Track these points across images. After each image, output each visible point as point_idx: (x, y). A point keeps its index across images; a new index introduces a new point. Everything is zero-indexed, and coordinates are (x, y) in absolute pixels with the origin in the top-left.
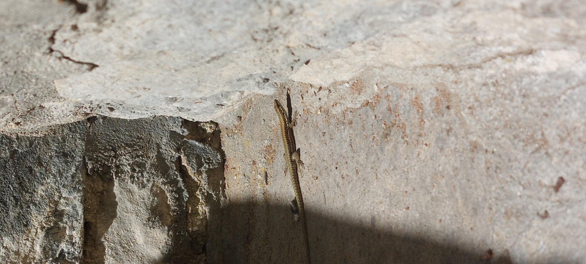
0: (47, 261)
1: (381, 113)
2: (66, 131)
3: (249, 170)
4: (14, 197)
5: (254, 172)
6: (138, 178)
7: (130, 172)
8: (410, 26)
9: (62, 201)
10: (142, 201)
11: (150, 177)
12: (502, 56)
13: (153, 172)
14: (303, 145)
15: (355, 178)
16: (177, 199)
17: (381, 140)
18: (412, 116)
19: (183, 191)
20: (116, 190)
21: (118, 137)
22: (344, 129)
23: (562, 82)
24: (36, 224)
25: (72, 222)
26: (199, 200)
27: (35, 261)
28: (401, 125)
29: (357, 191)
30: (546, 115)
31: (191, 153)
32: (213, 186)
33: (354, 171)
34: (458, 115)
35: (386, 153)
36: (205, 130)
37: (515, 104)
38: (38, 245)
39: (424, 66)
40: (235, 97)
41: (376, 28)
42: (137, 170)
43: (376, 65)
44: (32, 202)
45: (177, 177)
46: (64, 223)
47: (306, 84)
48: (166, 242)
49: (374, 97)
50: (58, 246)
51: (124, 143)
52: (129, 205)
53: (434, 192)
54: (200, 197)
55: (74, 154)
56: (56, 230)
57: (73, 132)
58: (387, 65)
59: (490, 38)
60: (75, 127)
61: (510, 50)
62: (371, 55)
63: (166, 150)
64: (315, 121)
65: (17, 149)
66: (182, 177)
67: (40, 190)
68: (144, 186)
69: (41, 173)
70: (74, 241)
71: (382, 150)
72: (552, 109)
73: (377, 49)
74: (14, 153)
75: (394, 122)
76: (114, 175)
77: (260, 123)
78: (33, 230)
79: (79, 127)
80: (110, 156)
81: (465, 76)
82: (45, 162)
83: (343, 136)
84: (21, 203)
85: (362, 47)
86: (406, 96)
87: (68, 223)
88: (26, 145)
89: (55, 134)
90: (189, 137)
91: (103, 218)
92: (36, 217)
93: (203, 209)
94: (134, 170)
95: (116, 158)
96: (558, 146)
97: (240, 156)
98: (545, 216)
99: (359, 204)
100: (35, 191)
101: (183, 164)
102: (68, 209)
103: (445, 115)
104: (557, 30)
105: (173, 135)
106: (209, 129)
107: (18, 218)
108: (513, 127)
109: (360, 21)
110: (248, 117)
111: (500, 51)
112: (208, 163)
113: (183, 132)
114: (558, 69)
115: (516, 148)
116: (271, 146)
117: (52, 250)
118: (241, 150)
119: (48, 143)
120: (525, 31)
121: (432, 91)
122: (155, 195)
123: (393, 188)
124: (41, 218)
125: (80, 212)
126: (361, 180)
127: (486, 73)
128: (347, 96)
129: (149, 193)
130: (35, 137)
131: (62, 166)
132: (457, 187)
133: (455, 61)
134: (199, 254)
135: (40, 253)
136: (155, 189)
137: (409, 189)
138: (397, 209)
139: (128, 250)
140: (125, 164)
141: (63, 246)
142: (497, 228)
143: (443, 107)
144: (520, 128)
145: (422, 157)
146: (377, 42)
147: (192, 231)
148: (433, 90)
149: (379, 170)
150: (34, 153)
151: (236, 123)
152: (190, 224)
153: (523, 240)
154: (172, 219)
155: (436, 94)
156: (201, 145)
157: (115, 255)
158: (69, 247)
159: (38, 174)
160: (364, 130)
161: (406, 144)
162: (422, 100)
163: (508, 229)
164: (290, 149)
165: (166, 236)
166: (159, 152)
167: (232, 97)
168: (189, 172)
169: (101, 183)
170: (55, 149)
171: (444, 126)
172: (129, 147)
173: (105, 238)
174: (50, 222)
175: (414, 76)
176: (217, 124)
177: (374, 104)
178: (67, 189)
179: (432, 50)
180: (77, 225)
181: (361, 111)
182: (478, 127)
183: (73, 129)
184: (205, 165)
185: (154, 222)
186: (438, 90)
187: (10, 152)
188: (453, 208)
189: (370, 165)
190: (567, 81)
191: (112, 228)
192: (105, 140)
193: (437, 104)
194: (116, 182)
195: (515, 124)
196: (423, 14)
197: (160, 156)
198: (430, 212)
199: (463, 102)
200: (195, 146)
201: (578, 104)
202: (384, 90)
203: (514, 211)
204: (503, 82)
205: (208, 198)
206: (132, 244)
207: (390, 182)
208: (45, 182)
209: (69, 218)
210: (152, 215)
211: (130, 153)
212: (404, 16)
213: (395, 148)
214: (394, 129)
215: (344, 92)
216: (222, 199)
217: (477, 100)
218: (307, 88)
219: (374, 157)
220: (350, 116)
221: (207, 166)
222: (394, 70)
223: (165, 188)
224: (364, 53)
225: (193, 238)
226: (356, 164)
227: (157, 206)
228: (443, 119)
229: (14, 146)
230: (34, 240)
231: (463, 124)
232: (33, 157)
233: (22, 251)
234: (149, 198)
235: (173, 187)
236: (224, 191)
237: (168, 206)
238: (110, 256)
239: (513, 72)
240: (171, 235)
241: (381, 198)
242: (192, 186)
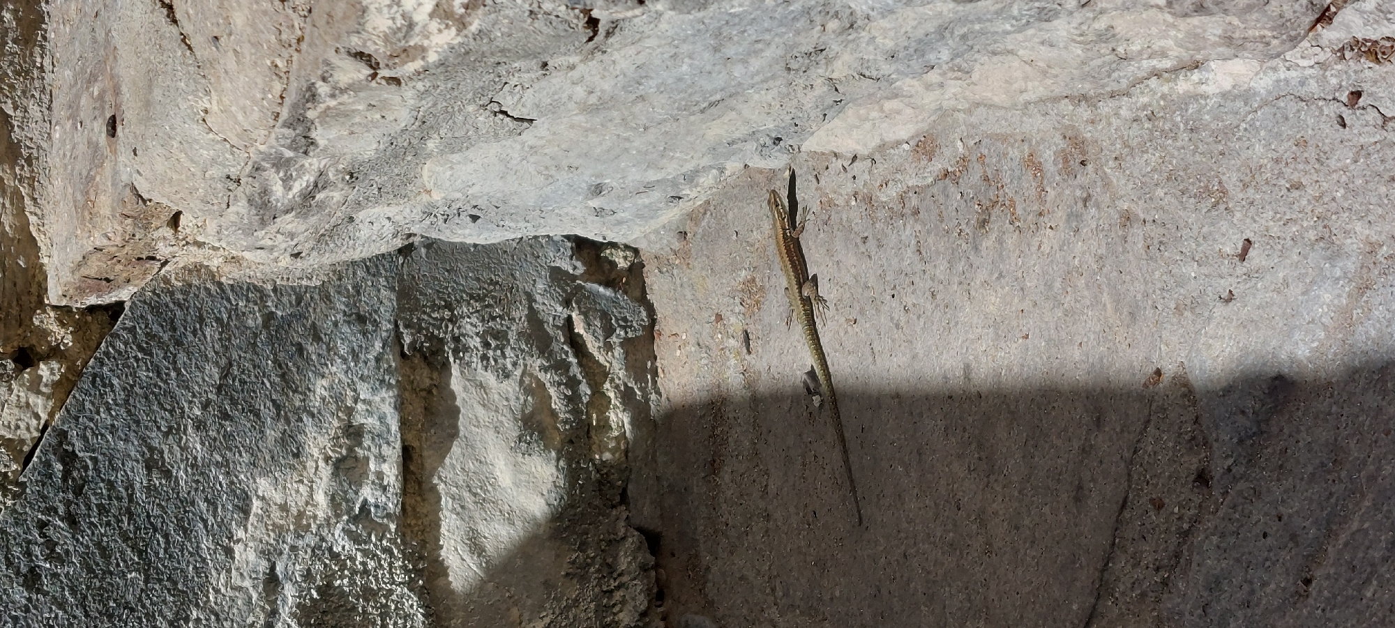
0: (338, 522)
1: (971, 188)
2: (360, 273)
3: (709, 333)
4: (273, 401)
5: (720, 336)
6: (496, 361)
7: (480, 348)
8: (1020, 37)
9: (360, 406)
10: (505, 403)
11: (517, 356)
12: (1157, 74)
13: (524, 346)
14: (823, 267)
15: (929, 306)
16: (570, 399)
17: (974, 233)
18: (1026, 185)
19: (580, 382)
20: (456, 383)
21: (455, 282)
22: (905, 225)
23: (1239, 104)
24: (316, 452)
25: (380, 447)
26: (610, 402)
27: (318, 522)
28: (1007, 203)
29: (935, 327)
30: (1222, 154)
31: (591, 308)
32: (635, 373)
33: (928, 294)
34: (1099, 173)
35: (984, 253)
36: (613, 264)
37: (1179, 144)
38: (320, 491)
39: (1041, 100)
40: (707, 180)
41: (970, 43)
42: (493, 343)
43: (960, 107)
44: (305, 410)
45: (567, 356)
46: (365, 449)
47: (823, 154)
48: (554, 482)
49: (958, 162)
50: (356, 493)
51: (467, 294)
52: (481, 411)
53: (1068, 300)
54: (612, 395)
55: (377, 317)
56: (350, 463)
57: (374, 276)
58: (978, 105)
59: (1135, 48)
60: (377, 266)
61: (1167, 64)
62: (953, 88)
63: (544, 304)
64: (845, 219)
65: (274, 310)
66: (576, 355)
67: (320, 387)
68: (507, 376)
69: (319, 355)
70: (385, 483)
71: (976, 249)
72: (1229, 143)
73: (964, 76)
74: (269, 317)
75: (995, 199)
76: (450, 354)
77: (728, 239)
78: (310, 464)
79: (384, 266)
80: (442, 319)
81: (1106, 109)
82: (325, 335)
83: (903, 238)
84: (286, 413)
85: (940, 74)
86: (1014, 153)
87: (373, 449)
88: (290, 302)
89: (340, 279)
90: (588, 276)
91: (434, 439)
92: (315, 439)
93: (619, 418)
94: (487, 345)
95: (454, 323)
96: (1241, 196)
97: (686, 308)
98: (1230, 298)
99: (941, 349)
100: (310, 390)
101: (576, 331)
102: (371, 422)
103: (1078, 177)
104: (1219, 32)
105: (557, 275)
106: (622, 260)
107: (283, 441)
108: (1179, 179)
109: (947, 34)
110: (700, 231)
111: (1154, 67)
112: (624, 328)
113: (575, 268)
114: (1234, 87)
115: (1185, 209)
116: (754, 280)
117: (347, 501)
118: (689, 296)
119: (328, 297)
120: (1180, 36)
121: (1055, 139)
122: (528, 391)
123: (999, 310)
124: (324, 441)
125: (395, 428)
126: (942, 306)
127: (1137, 102)
128: (907, 166)
129: (518, 389)
130: (307, 287)
131: (357, 340)
132: (1104, 287)
133: (1087, 87)
134: (613, 507)
135: (325, 506)
136: (527, 380)
137: (1026, 305)
138: (1008, 343)
139: (484, 500)
140: (471, 333)
141: (367, 493)
142: (1165, 334)
143: (1075, 164)
144: (1189, 178)
145: (1046, 248)
146: (964, 65)
147: (601, 459)
148: (1058, 139)
149: (972, 284)
150: (305, 318)
151: (677, 245)
152: (594, 447)
153: (1203, 339)
154: (563, 437)
155: (1062, 144)
156: (608, 293)
157: (459, 509)
158: (378, 493)
159: (314, 357)
160: (942, 221)
161: (1017, 232)
162: (1041, 156)
163: (1181, 331)
164: (797, 277)
165: (554, 470)
166: (531, 308)
167: (702, 180)
168: (589, 346)
169: (426, 372)
170: (343, 307)
171: (1078, 193)
172: (476, 301)
173: (440, 478)
174: (341, 447)
175: (1024, 118)
176: (636, 251)
177: (958, 174)
178: (369, 383)
179: (1053, 72)
180: (390, 452)
181: (935, 190)
182: (1131, 186)
183: (373, 270)
184: (618, 332)
185: (529, 444)
186: (1065, 137)
187: (262, 316)
188: (1099, 320)
189: (956, 280)
190: (1246, 104)
191: (451, 458)
192: (431, 288)
193: (1066, 161)
194: (455, 370)
195: (1181, 173)
196: (1040, 20)
197: (533, 317)
198: (1063, 334)
199: (1105, 152)
200: (598, 294)
201: (1263, 133)
202: (975, 147)
203: (1188, 302)
204: (1162, 114)
205: (627, 396)
206: (490, 488)
207: (993, 302)
208: (327, 371)
209: (373, 439)
210: (525, 430)
211: (478, 311)
212: (1014, 22)
213: (1000, 241)
214: (996, 211)
215: (900, 161)
216: (653, 397)
217: (1126, 145)
218: (827, 160)
219: (963, 263)
220: (914, 201)
221: (622, 333)
222: (991, 112)
223: (546, 378)
224: (941, 85)
225: (602, 475)
226: (930, 282)
227: (532, 414)
228: (1076, 183)
229: (269, 304)
230: (313, 482)
231: (1107, 184)
232: (304, 325)
233: (293, 504)
234: (518, 398)
235: (561, 375)
236: (655, 382)
237: (554, 414)
238: (451, 511)
239: (1174, 97)
240: (563, 469)
241: (980, 330)
242: (596, 374)
